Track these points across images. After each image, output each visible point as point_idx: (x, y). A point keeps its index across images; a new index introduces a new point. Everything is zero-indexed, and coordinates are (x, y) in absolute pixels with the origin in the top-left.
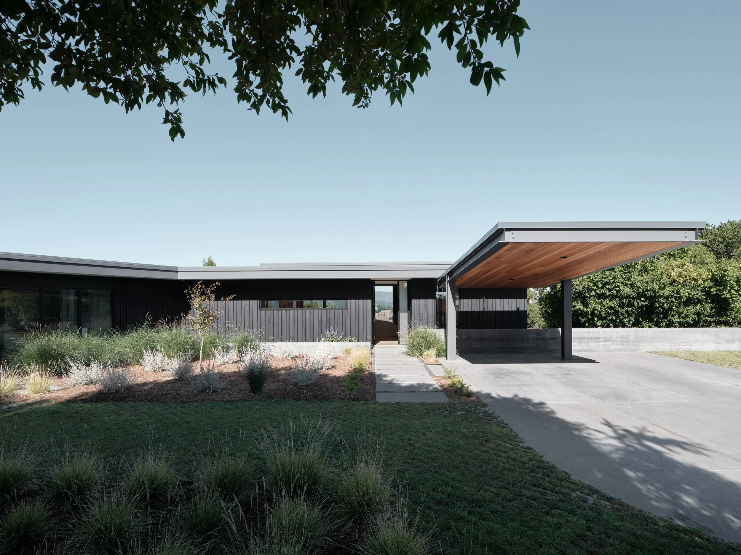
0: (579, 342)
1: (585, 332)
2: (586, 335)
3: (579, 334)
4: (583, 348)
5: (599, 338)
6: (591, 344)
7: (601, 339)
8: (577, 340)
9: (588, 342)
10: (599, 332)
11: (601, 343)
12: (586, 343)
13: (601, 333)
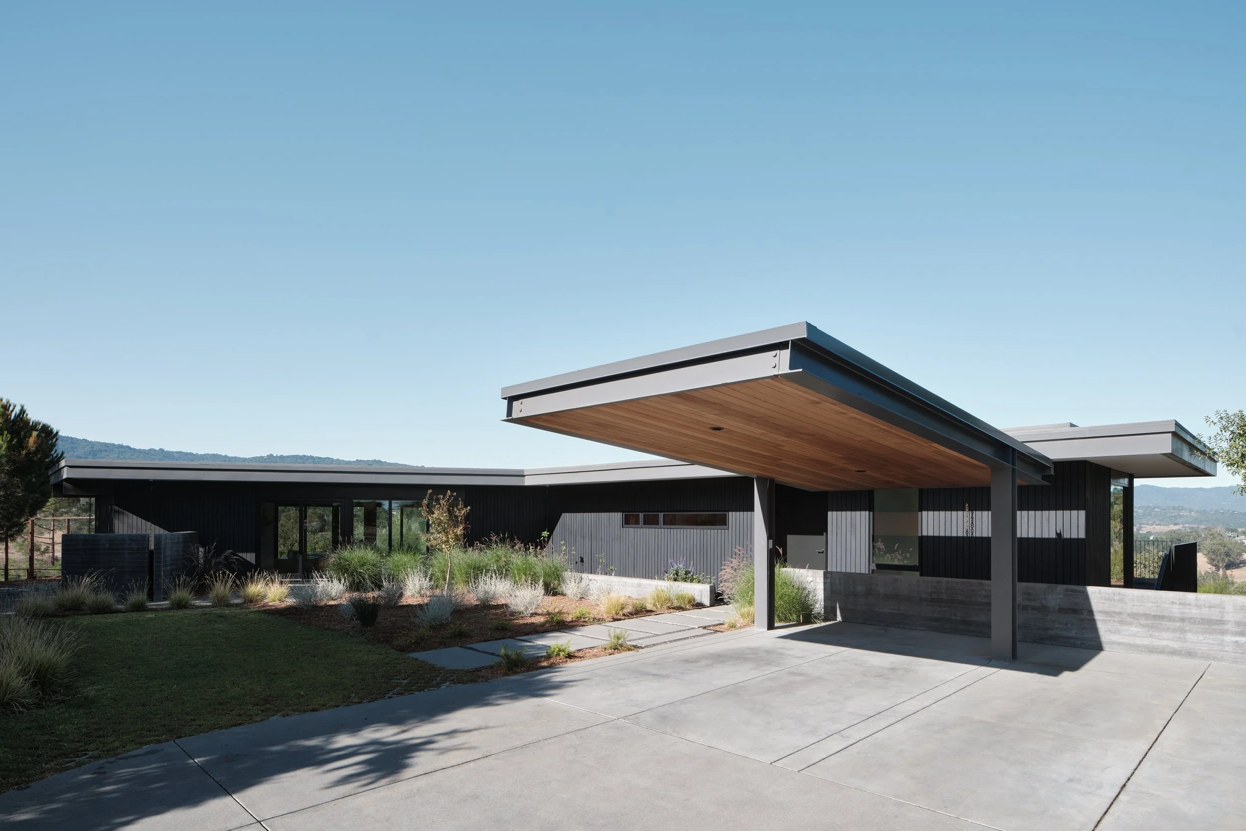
0: (1152, 627)
1: (1173, 603)
2: (1176, 611)
3: (1150, 604)
4: (1164, 643)
5: (1221, 622)
6: (1189, 636)
7: (1229, 627)
8: (1143, 622)
9: (1183, 631)
10: (1221, 606)
11: (1229, 638)
12: (1174, 631)
13: (1229, 608)
